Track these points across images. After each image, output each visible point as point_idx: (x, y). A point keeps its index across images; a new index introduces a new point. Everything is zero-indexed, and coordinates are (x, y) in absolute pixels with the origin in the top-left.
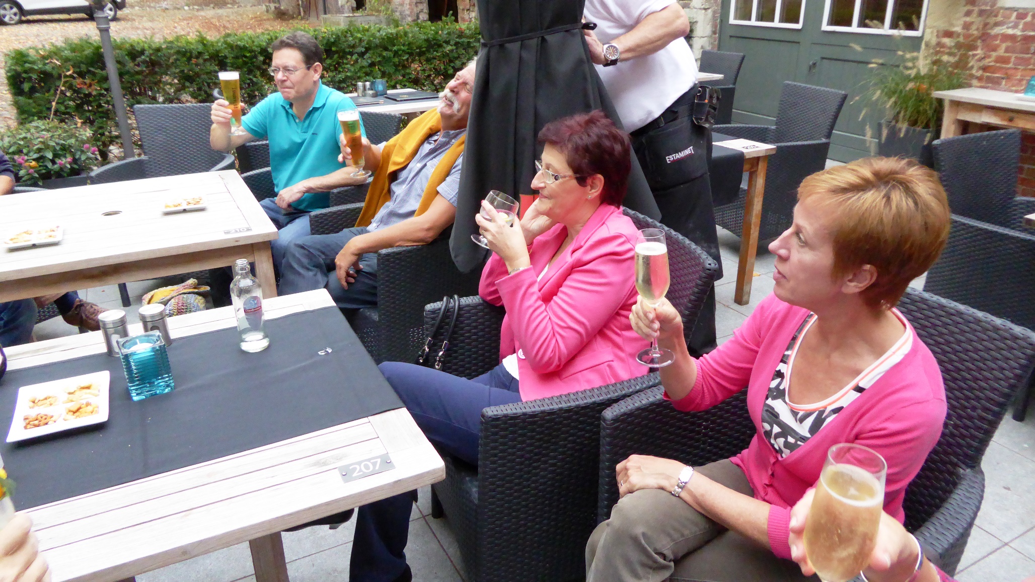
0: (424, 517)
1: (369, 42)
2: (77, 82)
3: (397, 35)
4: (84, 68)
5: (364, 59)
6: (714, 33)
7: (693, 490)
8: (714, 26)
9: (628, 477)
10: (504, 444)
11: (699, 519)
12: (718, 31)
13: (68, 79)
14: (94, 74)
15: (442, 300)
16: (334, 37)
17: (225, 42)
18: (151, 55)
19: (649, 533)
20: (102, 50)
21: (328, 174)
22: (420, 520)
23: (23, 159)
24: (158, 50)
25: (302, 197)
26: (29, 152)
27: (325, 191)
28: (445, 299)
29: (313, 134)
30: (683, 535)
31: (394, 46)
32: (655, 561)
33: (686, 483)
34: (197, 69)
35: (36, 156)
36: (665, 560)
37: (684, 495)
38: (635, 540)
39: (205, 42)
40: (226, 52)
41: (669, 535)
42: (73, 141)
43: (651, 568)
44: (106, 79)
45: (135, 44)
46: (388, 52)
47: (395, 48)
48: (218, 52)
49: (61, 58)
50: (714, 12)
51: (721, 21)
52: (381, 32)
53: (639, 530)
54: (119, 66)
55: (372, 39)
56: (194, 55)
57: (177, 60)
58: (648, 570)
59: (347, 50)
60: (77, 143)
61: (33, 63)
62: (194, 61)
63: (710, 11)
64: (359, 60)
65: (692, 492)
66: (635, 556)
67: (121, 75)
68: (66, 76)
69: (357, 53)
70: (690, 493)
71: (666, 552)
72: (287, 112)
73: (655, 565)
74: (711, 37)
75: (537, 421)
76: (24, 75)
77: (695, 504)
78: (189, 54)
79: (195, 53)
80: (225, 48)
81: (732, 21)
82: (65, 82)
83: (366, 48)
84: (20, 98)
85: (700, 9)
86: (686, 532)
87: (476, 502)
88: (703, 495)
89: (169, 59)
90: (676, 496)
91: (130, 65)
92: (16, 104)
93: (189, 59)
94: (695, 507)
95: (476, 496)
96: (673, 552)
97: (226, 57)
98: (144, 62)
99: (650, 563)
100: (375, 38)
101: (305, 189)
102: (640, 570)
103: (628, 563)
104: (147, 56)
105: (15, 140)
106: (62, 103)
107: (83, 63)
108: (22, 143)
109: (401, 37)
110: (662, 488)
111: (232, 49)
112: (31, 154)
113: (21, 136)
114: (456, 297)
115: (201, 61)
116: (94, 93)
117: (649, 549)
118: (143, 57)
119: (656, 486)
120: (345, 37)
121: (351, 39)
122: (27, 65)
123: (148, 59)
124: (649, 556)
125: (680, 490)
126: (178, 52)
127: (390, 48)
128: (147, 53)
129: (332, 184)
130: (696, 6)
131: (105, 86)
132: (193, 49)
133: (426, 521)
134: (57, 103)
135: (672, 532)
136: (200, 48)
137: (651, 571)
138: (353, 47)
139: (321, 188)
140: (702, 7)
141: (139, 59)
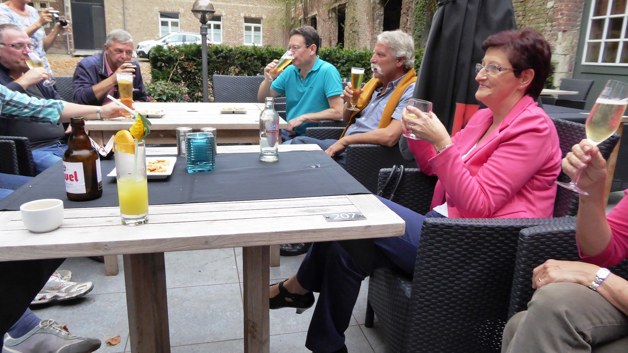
0: (359, 325)
1: (349, 56)
2: (185, 64)
3: (365, 54)
4: (190, 57)
5: (344, 66)
6: (570, 70)
7: (610, 286)
8: (570, 66)
9: (547, 273)
10: (438, 248)
11: (615, 313)
12: (573, 70)
13: (181, 61)
14: (195, 61)
15: (392, 167)
16: (329, 51)
17: (267, 49)
18: (226, 53)
19: (572, 312)
20: (201, 48)
21: (319, 112)
22: (356, 326)
23: (150, 99)
24: (231, 50)
25: (302, 124)
26: (154, 96)
27: (316, 122)
28: (394, 166)
29: (310, 87)
30: (601, 322)
31: (362, 61)
32: (576, 339)
33: (603, 279)
34: (249, 63)
35: (157, 98)
36: (584, 339)
37: (600, 289)
38: (559, 318)
39: (256, 49)
40: (267, 55)
41: (590, 319)
42: (177, 92)
43: (570, 344)
44: (200, 64)
45: (219, 47)
46: (359, 64)
47: (363, 62)
48: (262, 54)
49: (179, 50)
50: (571, 57)
51: (576, 63)
52: (356, 52)
53: (562, 309)
54: (208, 57)
55: (350, 55)
56: (249, 55)
57: (239, 57)
58: (568, 346)
59: (335, 60)
60: (180, 95)
61: (165, 52)
62: (248, 58)
63: (568, 56)
64: (341, 67)
65: (609, 288)
66: (558, 332)
67: (209, 63)
68: (180, 60)
69: (340, 62)
70: (607, 288)
71: (586, 332)
72: (296, 74)
73: (576, 343)
74: (567, 73)
75: (467, 233)
76: (159, 58)
77: (612, 299)
78: (246, 54)
79: (250, 54)
80: (267, 53)
81: (584, 62)
82: (179, 63)
83: (346, 60)
84: (155, 70)
85: (561, 54)
86: (605, 320)
87: (409, 296)
88: (620, 291)
89: (235, 56)
90: (593, 290)
91: (214, 57)
92: (152, 73)
93: (246, 57)
94: (612, 303)
95: (409, 292)
96: (592, 336)
97: (266, 58)
98: (222, 57)
99: (571, 339)
100: (352, 55)
101: (304, 119)
102: (560, 344)
103: (550, 336)
104: (224, 53)
105: (148, 88)
106: (176, 75)
107: (190, 54)
108: (151, 90)
109: (368, 56)
110: (580, 283)
111: (270, 53)
112: (155, 97)
113: (151, 87)
114: (402, 166)
115: (252, 58)
116: (193, 71)
117: (571, 326)
118: (222, 54)
119: (574, 280)
120: (335, 52)
121: (338, 54)
122: (161, 52)
123: (224, 55)
124: (570, 333)
125: (598, 285)
126: (241, 53)
127: (360, 62)
128: (224, 52)
129: (321, 118)
130: (558, 53)
131: (199, 68)
132: (249, 52)
133: (360, 327)
134: (173, 75)
135: (592, 316)
136: (253, 52)
137: (570, 348)
138: (339, 58)
139: (313, 120)
140: (563, 53)
141: (219, 55)
